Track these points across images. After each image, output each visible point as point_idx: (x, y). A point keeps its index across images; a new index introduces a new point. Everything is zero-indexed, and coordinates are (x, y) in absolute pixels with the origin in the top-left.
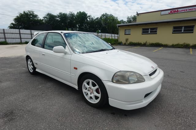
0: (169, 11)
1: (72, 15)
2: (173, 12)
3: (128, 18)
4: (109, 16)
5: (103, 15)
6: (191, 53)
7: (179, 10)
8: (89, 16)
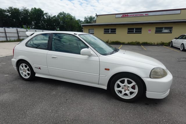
0: (122, 15)
1: (26, 11)
2: (124, 16)
3: (85, 18)
4: (66, 15)
5: (61, 14)
8: (46, 14)
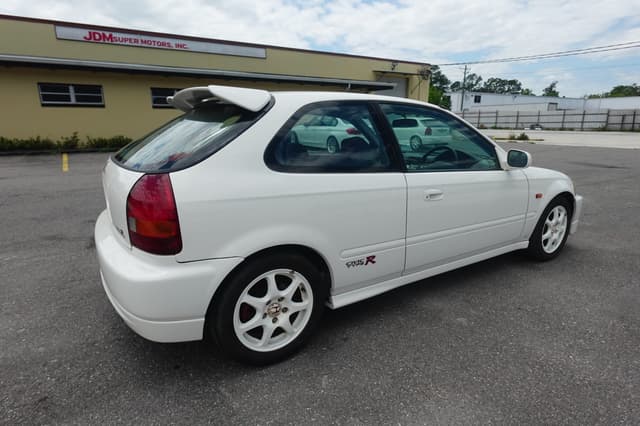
0: (85, 33)
2: (97, 37)
6: (65, 168)
7: (114, 35)
